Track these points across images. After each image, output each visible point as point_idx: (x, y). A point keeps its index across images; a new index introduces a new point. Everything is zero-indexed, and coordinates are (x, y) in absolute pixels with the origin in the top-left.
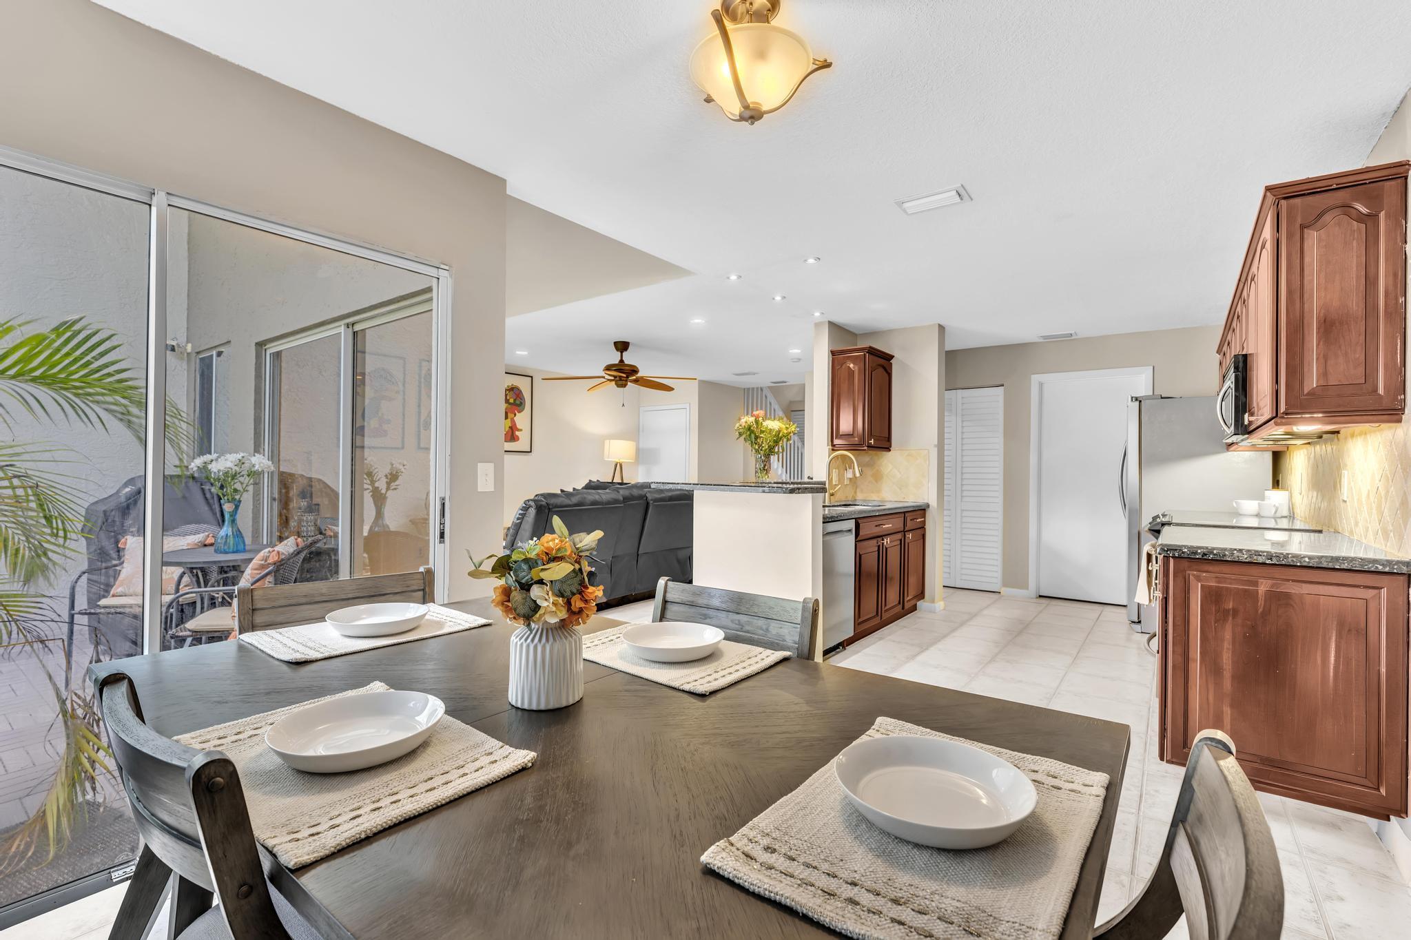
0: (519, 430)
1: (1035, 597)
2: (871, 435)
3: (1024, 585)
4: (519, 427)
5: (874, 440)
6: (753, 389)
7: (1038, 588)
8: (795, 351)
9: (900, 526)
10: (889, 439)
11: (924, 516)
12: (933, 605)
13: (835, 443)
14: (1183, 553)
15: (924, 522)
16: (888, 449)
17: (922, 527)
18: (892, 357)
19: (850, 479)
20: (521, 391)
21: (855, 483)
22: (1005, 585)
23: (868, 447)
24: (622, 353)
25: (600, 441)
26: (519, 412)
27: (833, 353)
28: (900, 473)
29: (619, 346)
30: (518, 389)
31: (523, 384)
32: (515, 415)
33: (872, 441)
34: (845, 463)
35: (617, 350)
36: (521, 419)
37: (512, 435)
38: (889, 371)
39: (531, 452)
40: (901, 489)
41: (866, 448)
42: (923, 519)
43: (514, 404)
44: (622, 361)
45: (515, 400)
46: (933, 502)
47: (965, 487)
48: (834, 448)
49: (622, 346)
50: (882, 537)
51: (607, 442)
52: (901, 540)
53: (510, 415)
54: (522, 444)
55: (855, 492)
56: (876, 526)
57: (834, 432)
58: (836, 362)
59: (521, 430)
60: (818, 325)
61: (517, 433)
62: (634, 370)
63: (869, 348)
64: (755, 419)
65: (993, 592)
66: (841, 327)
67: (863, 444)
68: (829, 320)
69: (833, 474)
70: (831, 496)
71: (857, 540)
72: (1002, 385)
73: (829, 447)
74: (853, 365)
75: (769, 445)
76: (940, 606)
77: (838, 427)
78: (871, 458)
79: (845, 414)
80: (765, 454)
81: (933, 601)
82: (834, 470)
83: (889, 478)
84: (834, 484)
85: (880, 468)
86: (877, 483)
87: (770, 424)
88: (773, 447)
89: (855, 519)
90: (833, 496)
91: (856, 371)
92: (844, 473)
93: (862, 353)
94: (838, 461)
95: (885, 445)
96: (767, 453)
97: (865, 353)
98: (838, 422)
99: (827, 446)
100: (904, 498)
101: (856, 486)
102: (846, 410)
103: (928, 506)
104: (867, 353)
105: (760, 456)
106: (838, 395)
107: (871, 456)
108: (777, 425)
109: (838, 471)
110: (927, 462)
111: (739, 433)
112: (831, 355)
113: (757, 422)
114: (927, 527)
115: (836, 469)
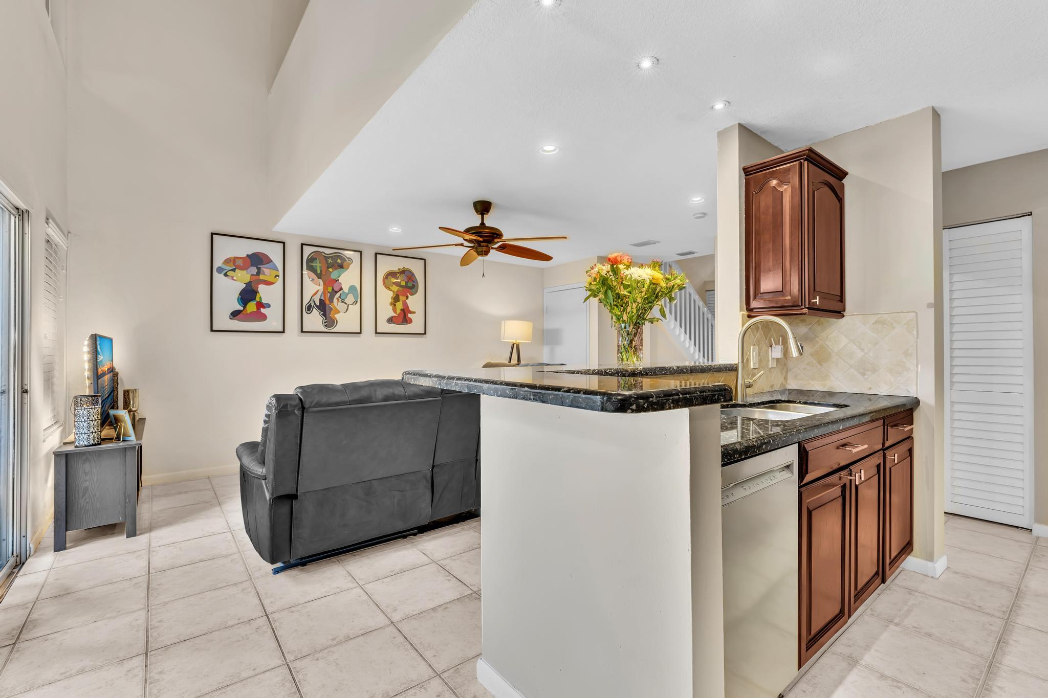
0: (411, 312)
2: (814, 291)
4: (411, 309)
5: (820, 298)
8: (697, 200)
9: (878, 442)
10: (842, 298)
11: (911, 423)
12: (929, 563)
13: (752, 306)
15: (911, 430)
16: (839, 313)
17: (909, 437)
18: (844, 174)
19: (778, 359)
20: (413, 274)
21: (785, 365)
22: (1038, 520)
23: (809, 308)
24: (482, 215)
25: (497, 322)
26: (412, 294)
27: (747, 171)
28: (862, 350)
29: (479, 207)
30: (410, 272)
31: (416, 268)
32: (407, 297)
33: (817, 300)
34: (771, 335)
35: (477, 211)
36: (414, 302)
37: (404, 317)
38: (841, 196)
39: (425, 334)
40: (863, 374)
41: (805, 311)
42: (909, 426)
43: (406, 287)
44: (483, 224)
45: (407, 283)
47: (956, 370)
48: (751, 312)
49: (483, 207)
50: (848, 467)
51: (503, 322)
52: (879, 465)
53: (402, 298)
54: (416, 325)
55: (786, 378)
56: (839, 448)
57: (750, 290)
58: (752, 182)
59: (414, 313)
60: (722, 135)
61: (410, 316)
62: (495, 234)
63: (807, 151)
64: (612, 266)
65: (1017, 527)
66: (760, 136)
67: (799, 306)
68: (740, 122)
69: (750, 352)
70: (747, 388)
71: (802, 484)
72: (1031, 214)
73: (744, 311)
74: (782, 183)
75: (638, 308)
76: (940, 565)
77: (757, 281)
78: (809, 329)
79: (768, 261)
80: (633, 323)
81: (930, 557)
82: (752, 347)
83: (842, 359)
84: (752, 368)
85: (826, 342)
86: (821, 365)
87: (636, 273)
88: (645, 310)
89: (799, 443)
90: (749, 387)
91: (787, 191)
92: (767, 351)
93: (797, 162)
94: (757, 332)
95: (836, 306)
96: (634, 321)
97: (801, 163)
98: (757, 273)
99: (740, 311)
100: (870, 389)
101: (785, 370)
102: (771, 254)
103: (916, 402)
104: (805, 161)
105: (623, 325)
106: (758, 233)
107: (810, 326)
108: (647, 274)
109: (759, 348)
110: (915, 332)
111: (590, 290)
112: (743, 175)
113: (615, 271)
114: (915, 435)
115: (754, 345)
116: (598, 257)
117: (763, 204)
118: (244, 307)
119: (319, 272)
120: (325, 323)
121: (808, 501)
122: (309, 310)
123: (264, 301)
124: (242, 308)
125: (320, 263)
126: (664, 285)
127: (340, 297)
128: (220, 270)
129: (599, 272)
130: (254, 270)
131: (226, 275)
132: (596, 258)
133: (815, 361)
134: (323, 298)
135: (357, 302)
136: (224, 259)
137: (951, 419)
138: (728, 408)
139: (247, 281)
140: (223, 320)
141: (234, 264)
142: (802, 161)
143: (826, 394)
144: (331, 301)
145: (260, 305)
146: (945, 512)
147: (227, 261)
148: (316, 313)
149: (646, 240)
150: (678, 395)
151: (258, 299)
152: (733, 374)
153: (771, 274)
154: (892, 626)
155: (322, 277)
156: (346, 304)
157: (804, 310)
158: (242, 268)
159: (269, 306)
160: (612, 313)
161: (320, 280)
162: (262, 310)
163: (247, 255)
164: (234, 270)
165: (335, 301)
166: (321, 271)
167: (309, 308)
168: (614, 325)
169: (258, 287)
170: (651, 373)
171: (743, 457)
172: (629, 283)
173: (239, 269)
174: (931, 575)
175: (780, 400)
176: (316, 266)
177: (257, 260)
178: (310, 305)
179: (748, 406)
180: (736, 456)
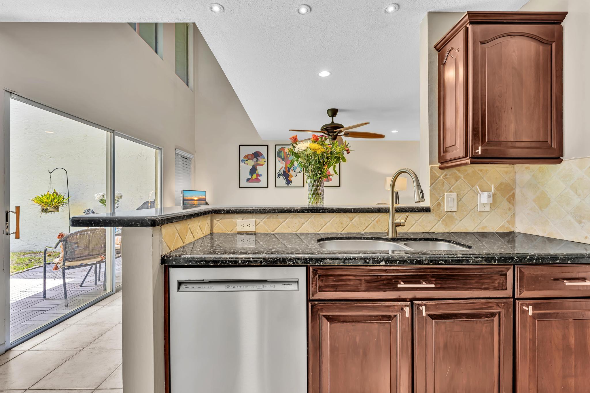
0: (331, 175)
4: (331, 173)
16: (558, 159)
23: (473, 158)
27: (437, 49)
28: (579, 196)
29: (330, 113)
33: (479, 151)
39: (339, 186)
40: (580, 222)
44: (333, 122)
48: (445, 164)
49: (333, 112)
54: (335, 182)
57: (442, 147)
58: (440, 57)
59: (333, 175)
61: (330, 177)
62: (340, 127)
67: (465, 157)
68: (428, 11)
69: (443, 198)
73: (436, 163)
77: (444, 138)
82: (446, 194)
85: (546, 189)
86: (542, 210)
91: (458, 57)
99: (430, 164)
109: (458, 195)
118: (252, 177)
119: (283, 158)
120: (286, 182)
122: (278, 176)
123: (259, 173)
124: (251, 177)
125: (283, 153)
127: (293, 169)
128: (242, 160)
130: (255, 160)
131: (245, 163)
133: (536, 207)
134: (285, 170)
135: (301, 171)
136: (244, 156)
138: (362, 239)
139: (253, 165)
140: (244, 183)
141: (248, 158)
143: (546, 240)
144: (289, 172)
145: (258, 175)
147: (245, 157)
148: (282, 177)
151: (257, 173)
153: (450, 131)
155: (285, 160)
156: (296, 172)
157: (468, 160)
158: (250, 159)
159: (261, 175)
161: (284, 162)
162: (259, 178)
163: (253, 153)
164: (248, 160)
165: (291, 171)
166: (284, 157)
167: (279, 176)
169: (257, 167)
170: (308, 211)
173: (250, 160)
176: (282, 155)
177: (257, 155)
178: (279, 174)
180: (202, 263)
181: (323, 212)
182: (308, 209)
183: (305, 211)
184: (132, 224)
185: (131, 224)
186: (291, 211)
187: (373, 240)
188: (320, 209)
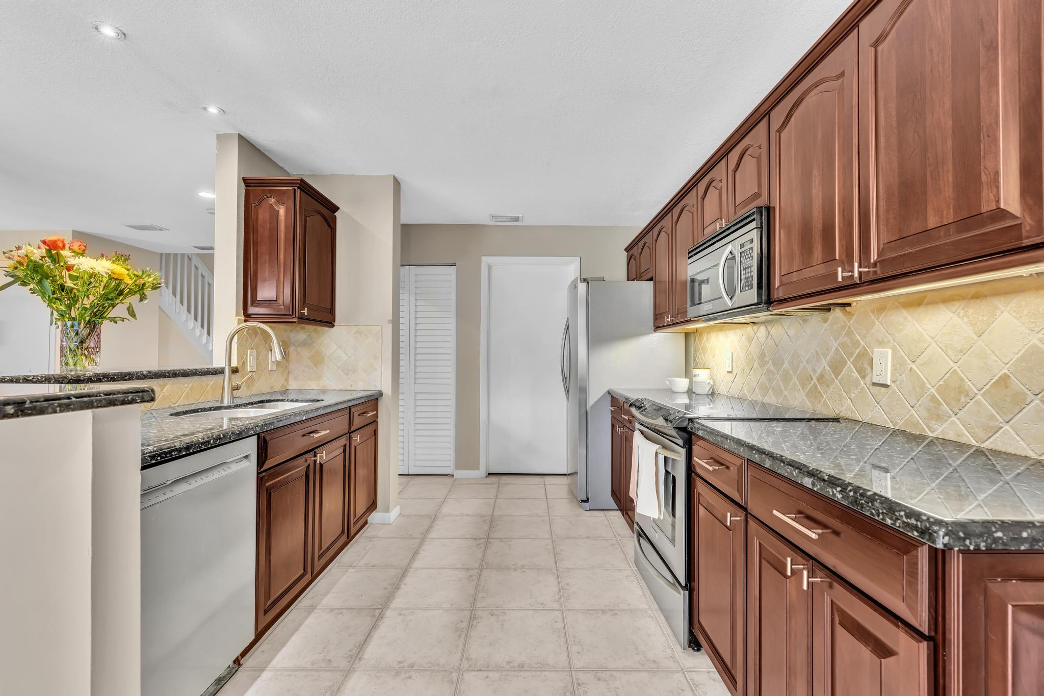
1: (485, 476)
2: (303, 304)
3: (476, 467)
5: (309, 310)
6: (176, 255)
7: (488, 467)
9: (344, 427)
10: (332, 310)
11: (376, 409)
12: (387, 514)
13: (250, 313)
14: (996, 540)
15: (376, 416)
16: (331, 323)
17: (374, 421)
18: (337, 209)
19: (278, 363)
21: (286, 367)
22: (458, 466)
23: (298, 319)
27: (246, 182)
28: (347, 354)
33: (306, 311)
34: (268, 340)
38: (333, 226)
40: (347, 374)
41: (296, 320)
42: (375, 412)
46: (387, 389)
47: (418, 369)
48: (249, 319)
50: (313, 451)
52: (345, 446)
55: (287, 380)
56: (304, 435)
57: (247, 296)
58: (251, 195)
60: (222, 138)
63: (299, 181)
64: (49, 251)
65: (447, 475)
66: (263, 153)
67: (290, 315)
68: (239, 133)
69: (247, 356)
70: (234, 390)
71: (261, 470)
72: (455, 265)
73: (241, 317)
74: (279, 202)
75: (93, 305)
76: (394, 513)
77: (254, 287)
78: (308, 335)
79: (265, 271)
80: (85, 321)
81: (387, 510)
82: (249, 351)
83: (332, 361)
84: (249, 371)
85: (321, 348)
86: (316, 367)
87: (86, 264)
88: (104, 308)
89: (258, 435)
90: (237, 389)
91: (282, 211)
92: (267, 356)
93: (291, 188)
94: (256, 337)
95: (327, 318)
96: (87, 319)
97: (295, 189)
98: (254, 281)
99: (236, 316)
100: (352, 385)
101: (287, 372)
102: (267, 265)
103: (381, 394)
104: (298, 188)
105: (69, 324)
106: (256, 243)
107: (308, 333)
108: (104, 267)
109: (257, 352)
110: (380, 341)
111: (12, 276)
112: (243, 186)
113: (56, 259)
114: (380, 420)
115: (252, 349)
116: (74, 231)
117: (260, 217)
121: (267, 484)
126: (130, 282)
129: (27, 256)
132: (71, 231)
133: (311, 364)
137: (415, 405)
138: (199, 412)
142: (296, 188)
146: (399, 475)
149: (149, 224)
150: (69, 398)
152: (221, 376)
153: (267, 283)
154: (351, 570)
157: (294, 319)
160: (52, 307)
168: (54, 323)
170: (108, 378)
171: (184, 453)
172: (78, 275)
174: (387, 522)
175: (270, 400)
179: (233, 407)
180: (173, 453)
181: (129, 379)
182: (108, 375)
183: (103, 379)
184: (128, 400)
185: (126, 400)
186: (80, 380)
187: (212, 411)
188: (126, 375)
